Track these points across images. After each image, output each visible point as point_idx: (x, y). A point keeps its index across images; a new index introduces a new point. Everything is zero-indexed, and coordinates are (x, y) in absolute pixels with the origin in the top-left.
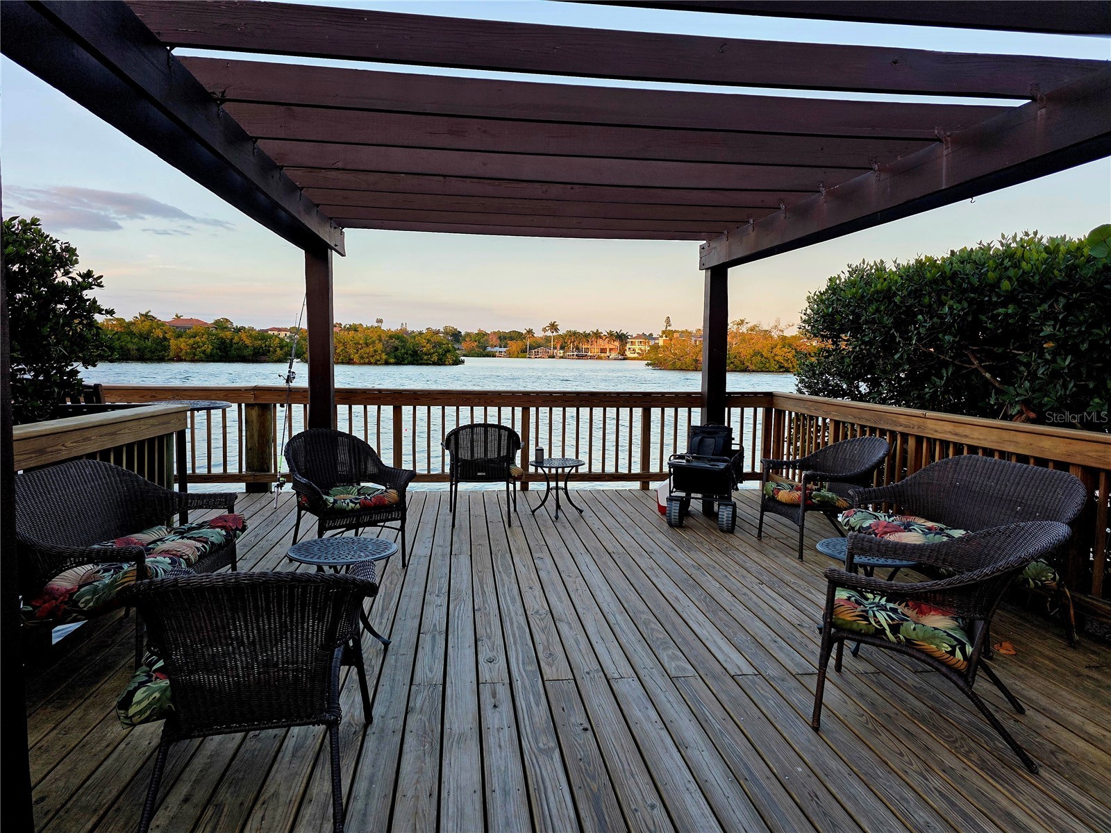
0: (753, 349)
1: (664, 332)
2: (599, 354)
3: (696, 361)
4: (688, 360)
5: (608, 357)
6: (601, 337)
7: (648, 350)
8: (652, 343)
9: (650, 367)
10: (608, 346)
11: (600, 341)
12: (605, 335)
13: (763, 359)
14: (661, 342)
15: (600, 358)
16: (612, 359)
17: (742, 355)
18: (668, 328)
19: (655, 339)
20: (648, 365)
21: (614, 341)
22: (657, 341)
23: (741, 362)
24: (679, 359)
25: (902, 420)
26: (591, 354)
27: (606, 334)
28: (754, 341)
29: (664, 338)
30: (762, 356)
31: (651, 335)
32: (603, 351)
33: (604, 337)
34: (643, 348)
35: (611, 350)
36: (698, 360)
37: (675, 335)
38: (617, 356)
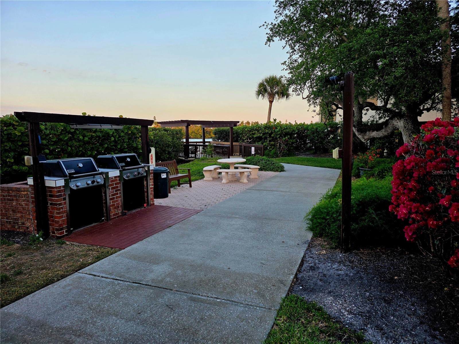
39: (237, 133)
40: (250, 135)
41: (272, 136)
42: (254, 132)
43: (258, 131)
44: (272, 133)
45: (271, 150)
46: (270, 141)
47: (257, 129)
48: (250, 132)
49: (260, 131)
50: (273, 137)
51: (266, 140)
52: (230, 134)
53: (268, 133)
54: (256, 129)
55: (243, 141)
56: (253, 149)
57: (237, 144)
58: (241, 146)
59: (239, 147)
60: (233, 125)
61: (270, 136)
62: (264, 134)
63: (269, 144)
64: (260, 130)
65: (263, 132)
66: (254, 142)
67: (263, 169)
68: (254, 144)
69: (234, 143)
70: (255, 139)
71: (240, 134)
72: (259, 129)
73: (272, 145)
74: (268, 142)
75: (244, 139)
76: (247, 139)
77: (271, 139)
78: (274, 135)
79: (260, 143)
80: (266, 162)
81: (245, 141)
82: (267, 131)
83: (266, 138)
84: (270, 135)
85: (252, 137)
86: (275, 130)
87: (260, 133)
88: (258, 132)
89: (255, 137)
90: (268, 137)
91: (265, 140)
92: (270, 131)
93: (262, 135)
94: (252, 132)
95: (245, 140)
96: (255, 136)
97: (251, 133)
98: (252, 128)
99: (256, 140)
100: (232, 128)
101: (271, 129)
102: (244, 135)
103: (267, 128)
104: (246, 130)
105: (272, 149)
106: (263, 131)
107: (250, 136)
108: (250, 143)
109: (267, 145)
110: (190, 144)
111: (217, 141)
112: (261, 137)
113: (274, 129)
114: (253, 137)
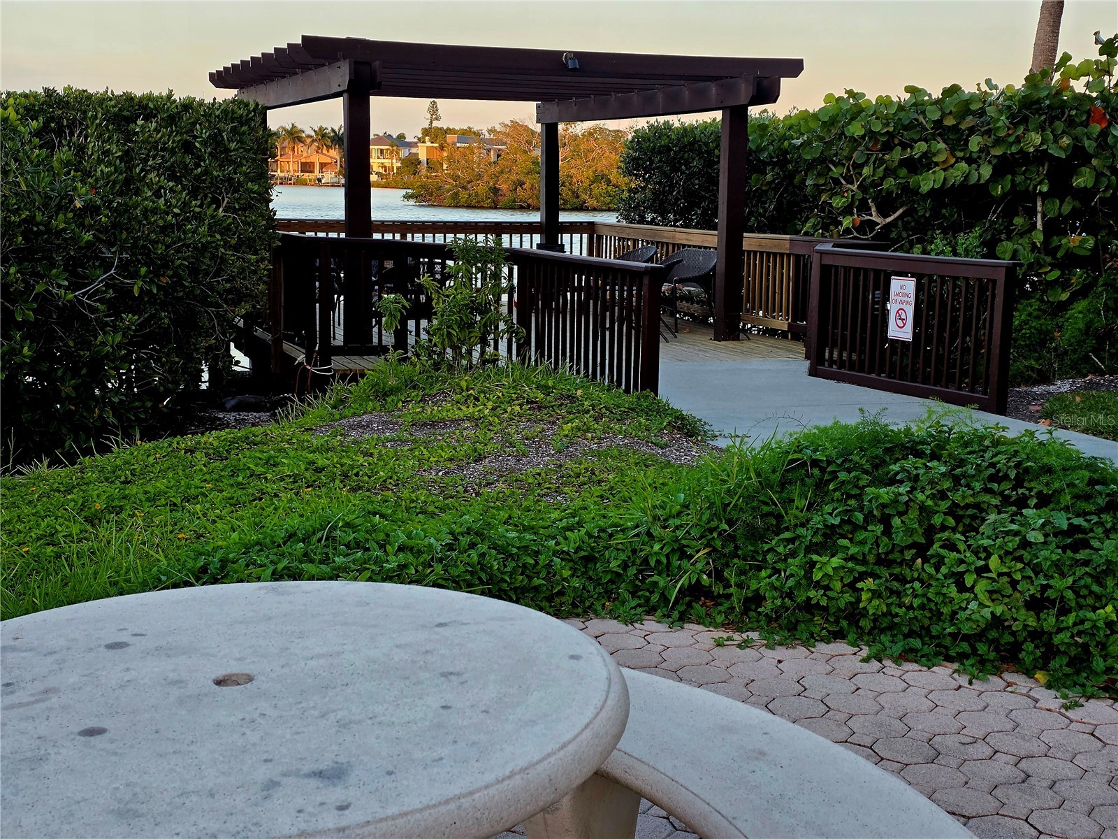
0: (594, 168)
1: (426, 132)
2: (300, 174)
3: (495, 190)
4: (481, 188)
5: (320, 180)
6: (300, 140)
7: (398, 168)
8: (404, 153)
9: (412, 202)
10: (316, 159)
11: (300, 147)
12: (309, 136)
13: (609, 188)
14: (422, 153)
15: (300, 183)
16: (326, 185)
17: (574, 180)
18: (435, 124)
19: (410, 145)
20: (407, 197)
21: (328, 147)
22: (414, 150)
23: (573, 193)
24: (464, 187)
25: (666, 234)
26: (282, 175)
27: (313, 134)
28: (594, 155)
29: (429, 144)
30: (609, 182)
31: (401, 137)
32: (307, 167)
33: (309, 141)
34: (387, 162)
35: (322, 166)
36: (499, 189)
37: (451, 138)
38: (335, 180)
39: (783, 157)
40: (889, 172)
41: (1079, 182)
42: (922, 147)
43: (956, 139)
44: (1079, 156)
45: (1063, 306)
46: (1054, 227)
47: (949, 122)
48: (888, 147)
49: (975, 143)
50: (1084, 195)
51: (1018, 221)
52: (723, 165)
53: (1042, 156)
54: (938, 124)
55: (830, 221)
56: (903, 291)
57: (779, 242)
58: (801, 263)
59: (788, 270)
60: (744, 90)
61: (1061, 187)
62: (1003, 167)
63: (1052, 252)
64: (972, 131)
65: (997, 152)
66: (920, 230)
67: (1029, 651)
68: (916, 253)
69: (750, 241)
70: (923, 210)
71: (811, 166)
72: (969, 121)
73: (1071, 260)
74: (1038, 237)
75: (838, 202)
76: (863, 207)
77: (1066, 209)
78: (1099, 175)
79: (970, 239)
80: (1075, 539)
81: (847, 222)
82: (1036, 138)
83: (1020, 201)
84: (1061, 172)
85: (905, 188)
86: (1104, 134)
87: (970, 161)
88: (952, 151)
89: (925, 188)
90: (1044, 196)
91: (1009, 214)
92: (1065, 141)
93: (986, 172)
94: (904, 146)
95: (847, 211)
96: (928, 182)
97: (897, 155)
98: (905, 118)
99: (936, 214)
100: (737, 116)
101: (1071, 123)
102: (836, 171)
103: (1039, 112)
104: (856, 129)
105: (1071, 300)
106: (998, 142)
107: (890, 183)
108: (884, 239)
109: (1027, 257)
110: (377, 236)
111: (652, 222)
112: (981, 189)
113: (1096, 128)
114: (909, 192)
